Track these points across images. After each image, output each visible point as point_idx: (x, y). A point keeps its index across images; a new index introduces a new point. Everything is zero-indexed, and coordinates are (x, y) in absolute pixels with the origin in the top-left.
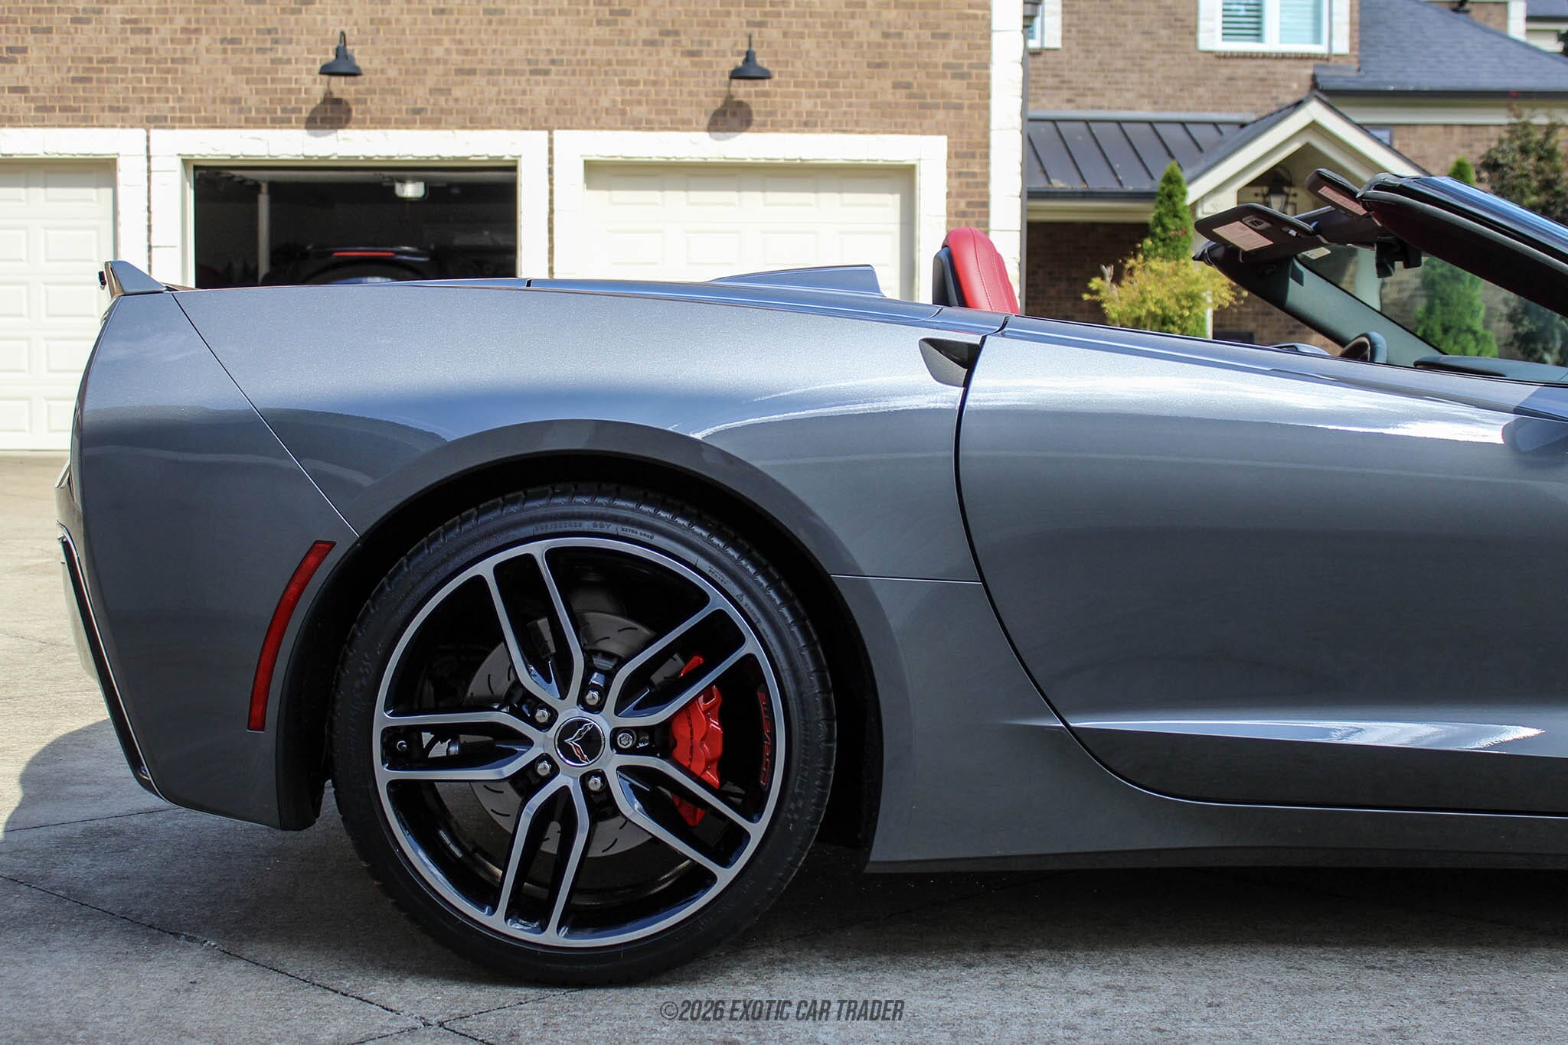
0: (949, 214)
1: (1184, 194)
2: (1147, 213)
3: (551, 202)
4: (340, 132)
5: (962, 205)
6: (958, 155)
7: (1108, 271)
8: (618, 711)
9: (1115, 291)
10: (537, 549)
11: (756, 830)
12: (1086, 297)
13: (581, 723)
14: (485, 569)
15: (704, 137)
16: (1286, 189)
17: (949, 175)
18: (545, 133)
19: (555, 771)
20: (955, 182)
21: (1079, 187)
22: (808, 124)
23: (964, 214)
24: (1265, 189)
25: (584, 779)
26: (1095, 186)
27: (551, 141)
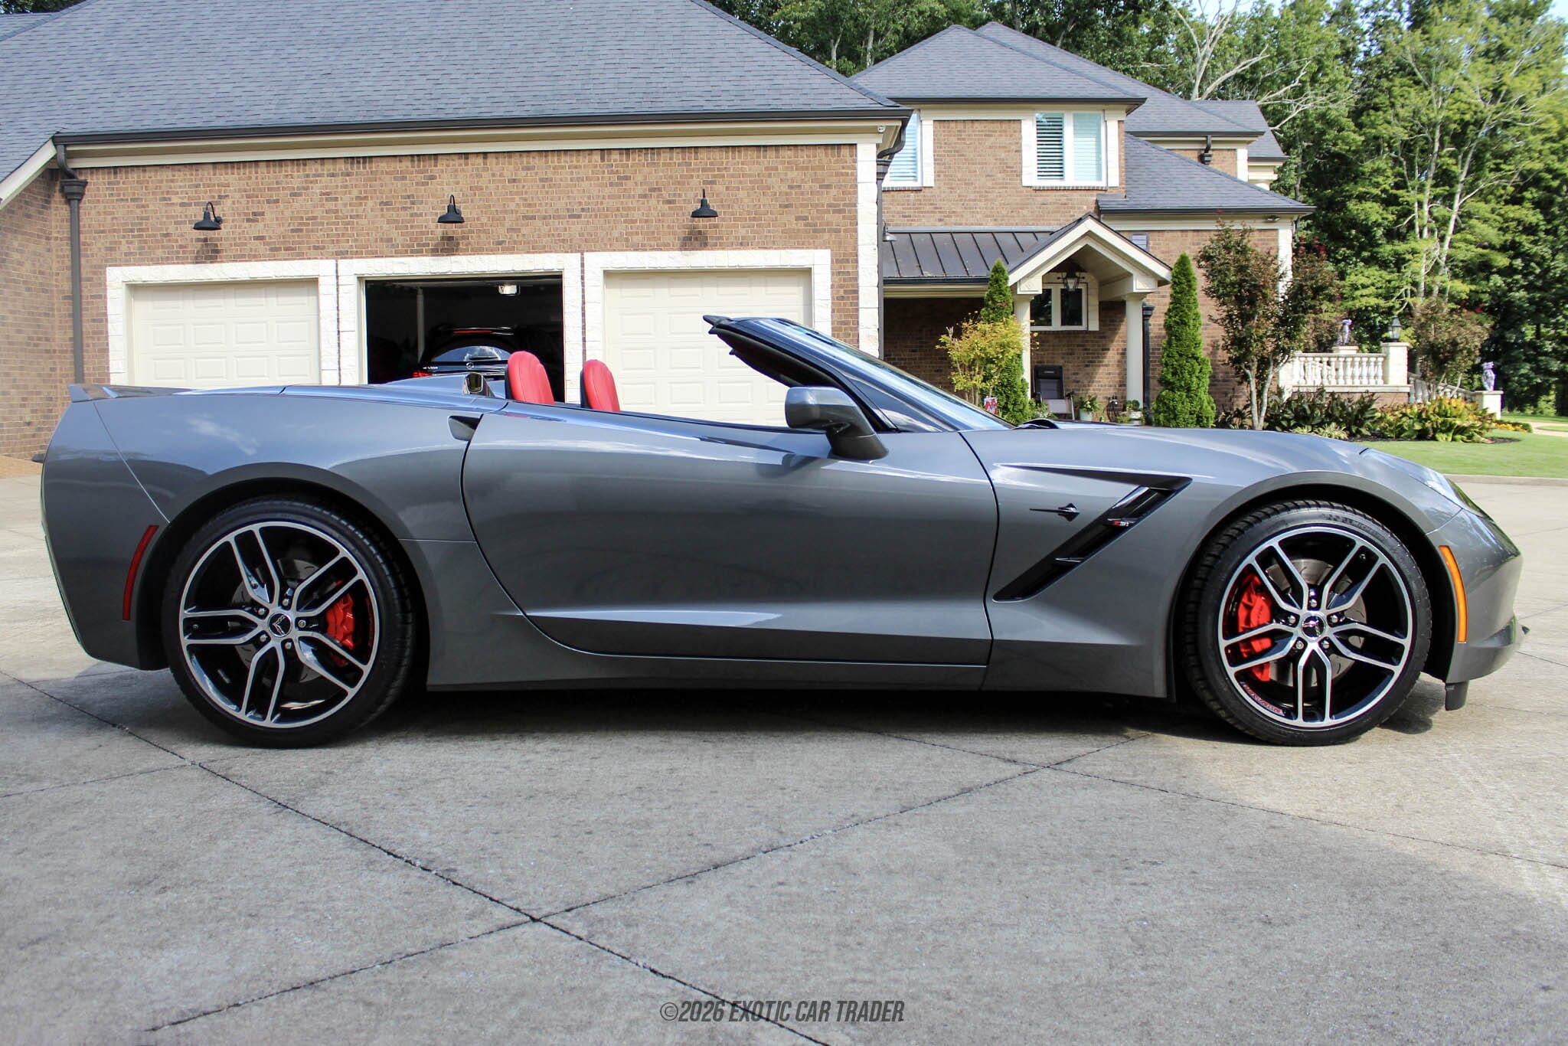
0: (833, 298)
1: (1007, 279)
2: (983, 291)
3: (583, 297)
4: (453, 258)
5: (842, 293)
6: (837, 261)
7: (951, 330)
8: (298, 609)
9: (956, 342)
10: (255, 528)
11: (367, 669)
12: (938, 347)
13: (280, 615)
14: (230, 538)
15: (677, 253)
16: (1077, 274)
17: (833, 274)
18: (579, 254)
19: (269, 639)
20: (837, 278)
21: (940, 275)
22: (743, 244)
23: (843, 298)
24: (1065, 274)
25: (283, 643)
26: (951, 275)
27: (582, 259)
